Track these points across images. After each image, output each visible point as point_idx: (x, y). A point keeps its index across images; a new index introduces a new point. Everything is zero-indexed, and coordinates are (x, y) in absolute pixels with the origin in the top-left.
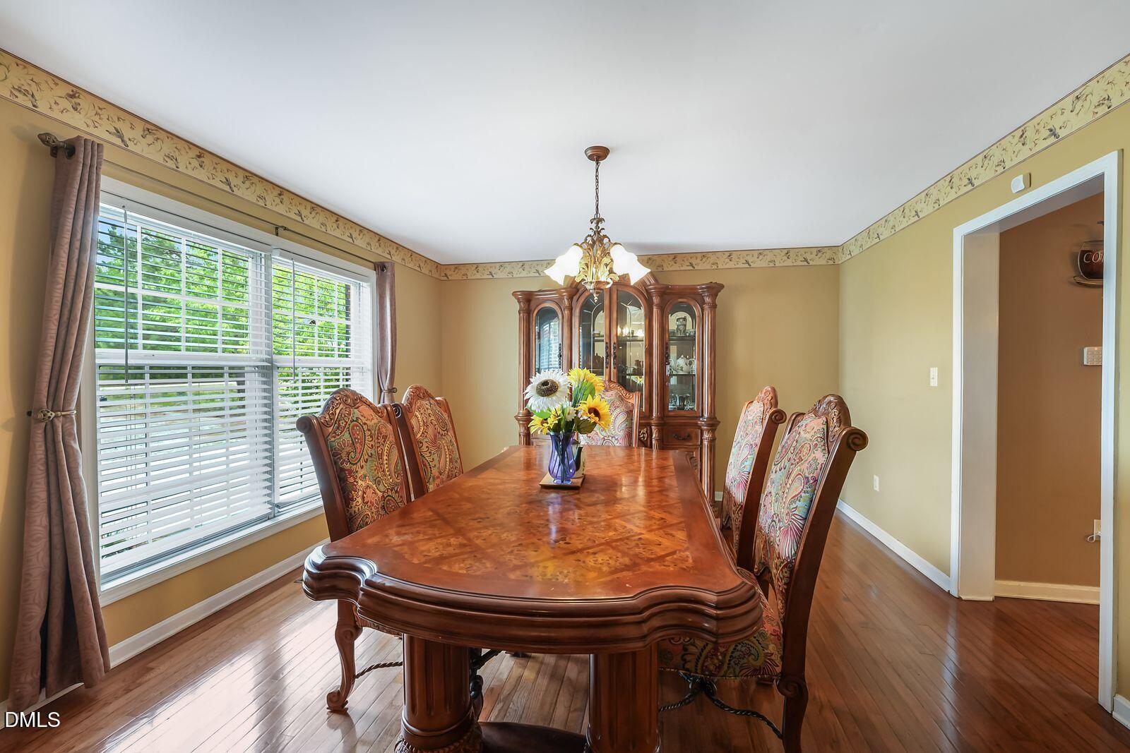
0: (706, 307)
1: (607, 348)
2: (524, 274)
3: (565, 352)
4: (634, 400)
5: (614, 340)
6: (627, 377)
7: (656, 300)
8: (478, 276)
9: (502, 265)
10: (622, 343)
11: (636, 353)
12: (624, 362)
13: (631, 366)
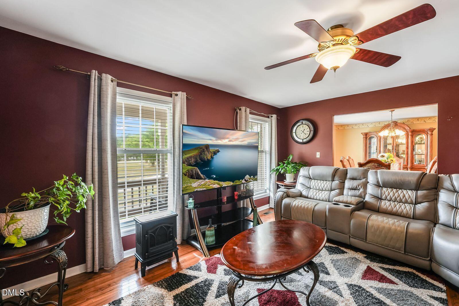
0: (429, 135)
1: (392, 147)
2: (363, 127)
3: (378, 148)
4: (402, 161)
5: (395, 145)
6: (400, 155)
7: (410, 134)
8: (348, 128)
9: (356, 125)
10: (398, 146)
11: (403, 148)
12: (398, 151)
13: (401, 152)
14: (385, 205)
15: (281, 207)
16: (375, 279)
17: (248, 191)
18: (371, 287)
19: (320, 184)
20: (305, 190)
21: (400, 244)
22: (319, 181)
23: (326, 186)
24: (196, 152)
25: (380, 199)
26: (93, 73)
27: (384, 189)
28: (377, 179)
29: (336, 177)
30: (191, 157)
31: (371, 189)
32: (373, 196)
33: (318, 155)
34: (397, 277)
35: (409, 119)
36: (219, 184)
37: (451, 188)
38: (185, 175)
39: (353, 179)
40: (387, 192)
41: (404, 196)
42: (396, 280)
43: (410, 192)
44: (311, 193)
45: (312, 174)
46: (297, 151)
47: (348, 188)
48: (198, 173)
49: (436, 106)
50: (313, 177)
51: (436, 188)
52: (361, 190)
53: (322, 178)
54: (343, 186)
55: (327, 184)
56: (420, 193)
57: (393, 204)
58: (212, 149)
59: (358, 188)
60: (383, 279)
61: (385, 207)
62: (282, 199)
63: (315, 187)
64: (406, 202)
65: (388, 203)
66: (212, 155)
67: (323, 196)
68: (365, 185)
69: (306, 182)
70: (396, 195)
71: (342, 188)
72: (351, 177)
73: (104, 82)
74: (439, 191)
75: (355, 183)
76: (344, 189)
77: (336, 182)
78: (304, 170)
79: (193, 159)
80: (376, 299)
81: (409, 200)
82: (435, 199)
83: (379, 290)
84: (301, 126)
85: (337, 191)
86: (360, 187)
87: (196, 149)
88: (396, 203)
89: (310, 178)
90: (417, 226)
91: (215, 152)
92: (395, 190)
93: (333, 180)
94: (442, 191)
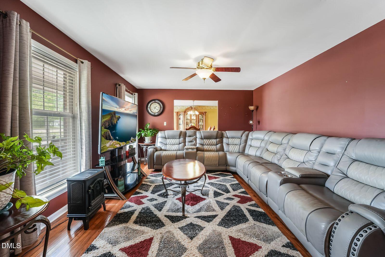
14: (206, 147)
15: (154, 158)
16: (213, 179)
17: (132, 150)
18: (214, 181)
19: (172, 141)
20: (163, 146)
21: (217, 162)
22: (172, 139)
23: (176, 142)
24: (109, 117)
25: (202, 145)
26: (15, 16)
27: (205, 140)
28: (201, 135)
29: (181, 136)
30: (106, 121)
31: (198, 141)
32: (200, 144)
33: (165, 124)
34: (218, 176)
35: (200, 106)
36: (119, 144)
37: (227, 137)
38: (103, 137)
39: (190, 136)
40: (206, 141)
41: (212, 142)
42: (219, 177)
43: (214, 140)
44: (168, 147)
45: (168, 135)
46: (150, 121)
47: (188, 141)
48: (110, 135)
49: (217, 101)
50: (168, 138)
51: (222, 137)
52: (194, 142)
53: (173, 137)
54: (185, 141)
55: (177, 141)
56: (218, 140)
57: (208, 146)
58: (117, 116)
59: (193, 141)
60: (216, 178)
61: (206, 148)
62: (154, 153)
63: (169, 143)
64: (213, 145)
65: (207, 146)
66: (117, 120)
67: (176, 148)
68: (196, 139)
69: (163, 141)
70: (209, 142)
71: (185, 142)
72: (189, 136)
73: (25, 30)
74: (223, 139)
75: (191, 138)
76: (186, 142)
77: (182, 139)
78: (161, 133)
79: (107, 123)
80: (219, 184)
81: (214, 144)
82: (222, 142)
83: (217, 181)
84: (154, 104)
85: (183, 144)
86: (194, 140)
87: (109, 114)
88: (210, 146)
89: (166, 138)
90: (221, 153)
91: (118, 118)
92: (208, 140)
93: (179, 138)
94: (224, 138)
